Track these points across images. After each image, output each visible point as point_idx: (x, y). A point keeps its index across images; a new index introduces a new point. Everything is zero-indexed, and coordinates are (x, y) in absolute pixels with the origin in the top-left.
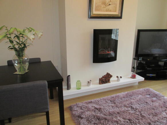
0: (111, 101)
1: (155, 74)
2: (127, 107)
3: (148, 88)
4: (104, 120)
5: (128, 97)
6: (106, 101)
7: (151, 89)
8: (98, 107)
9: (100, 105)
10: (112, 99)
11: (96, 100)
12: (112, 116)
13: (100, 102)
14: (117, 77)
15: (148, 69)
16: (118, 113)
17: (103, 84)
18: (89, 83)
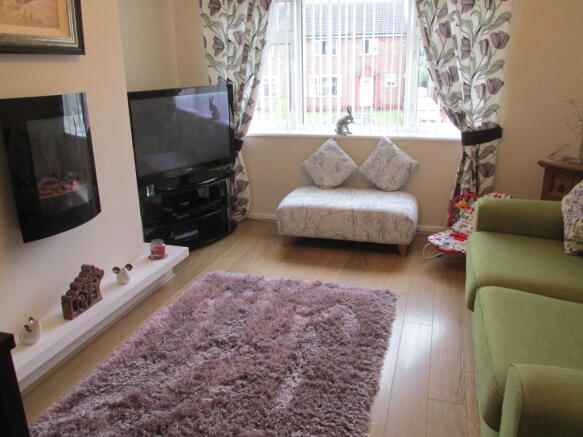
0: (145, 357)
1: (195, 229)
2: (205, 349)
3: (211, 273)
4: (176, 423)
5: (183, 320)
6: (128, 364)
7: (221, 273)
8: (118, 398)
9: (120, 389)
10: (144, 348)
11: (91, 383)
12: (188, 397)
13: (110, 378)
14: (116, 270)
15: (179, 218)
16: (198, 378)
17: (80, 313)
18: (30, 331)
